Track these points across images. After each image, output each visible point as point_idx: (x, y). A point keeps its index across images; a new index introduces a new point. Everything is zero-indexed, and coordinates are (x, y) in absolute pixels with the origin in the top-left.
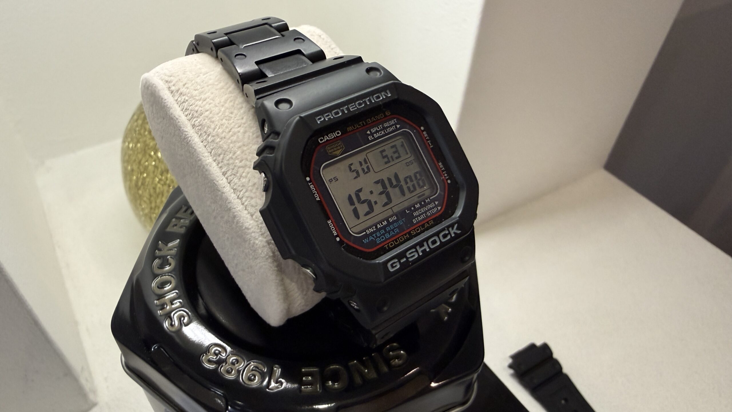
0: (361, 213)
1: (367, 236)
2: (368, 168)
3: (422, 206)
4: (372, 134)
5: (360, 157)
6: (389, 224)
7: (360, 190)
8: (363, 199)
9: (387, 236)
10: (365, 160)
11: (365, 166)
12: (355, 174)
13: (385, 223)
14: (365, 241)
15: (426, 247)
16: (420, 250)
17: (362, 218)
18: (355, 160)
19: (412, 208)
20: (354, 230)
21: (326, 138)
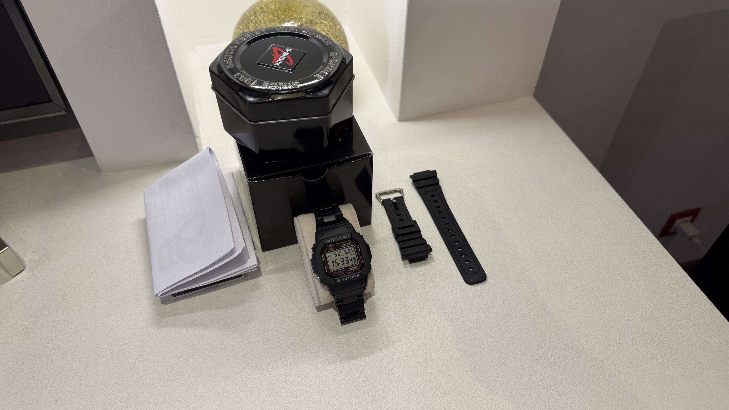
0: (335, 266)
1: (334, 272)
2: (340, 254)
3: (352, 267)
4: (343, 246)
5: (339, 251)
6: (341, 270)
7: (336, 260)
8: (336, 262)
9: (340, 273)
10: (340, 252)
11: (339, 254)
12: (336, 255)
13: (340, 270)
14: (334, 273)
15: (349, 278)
16: (347, 278)
17: (335, 267)
18: (337, 252)
19: (349, 267)
20: (332, 270)
21: (330, 245)
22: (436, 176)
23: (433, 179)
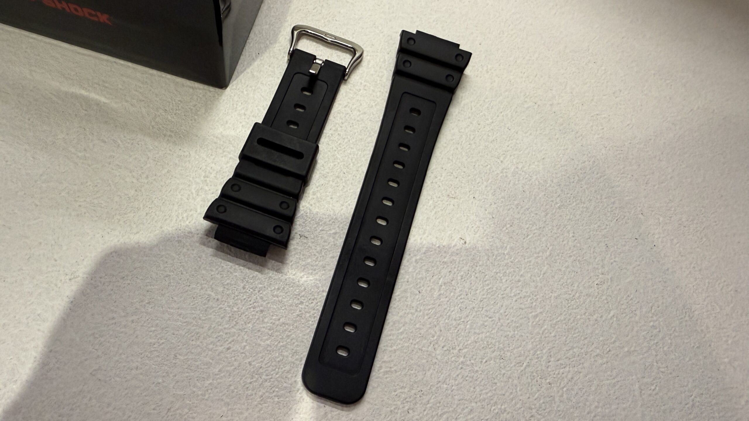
22: (461, 70)
23: (448, 72)
